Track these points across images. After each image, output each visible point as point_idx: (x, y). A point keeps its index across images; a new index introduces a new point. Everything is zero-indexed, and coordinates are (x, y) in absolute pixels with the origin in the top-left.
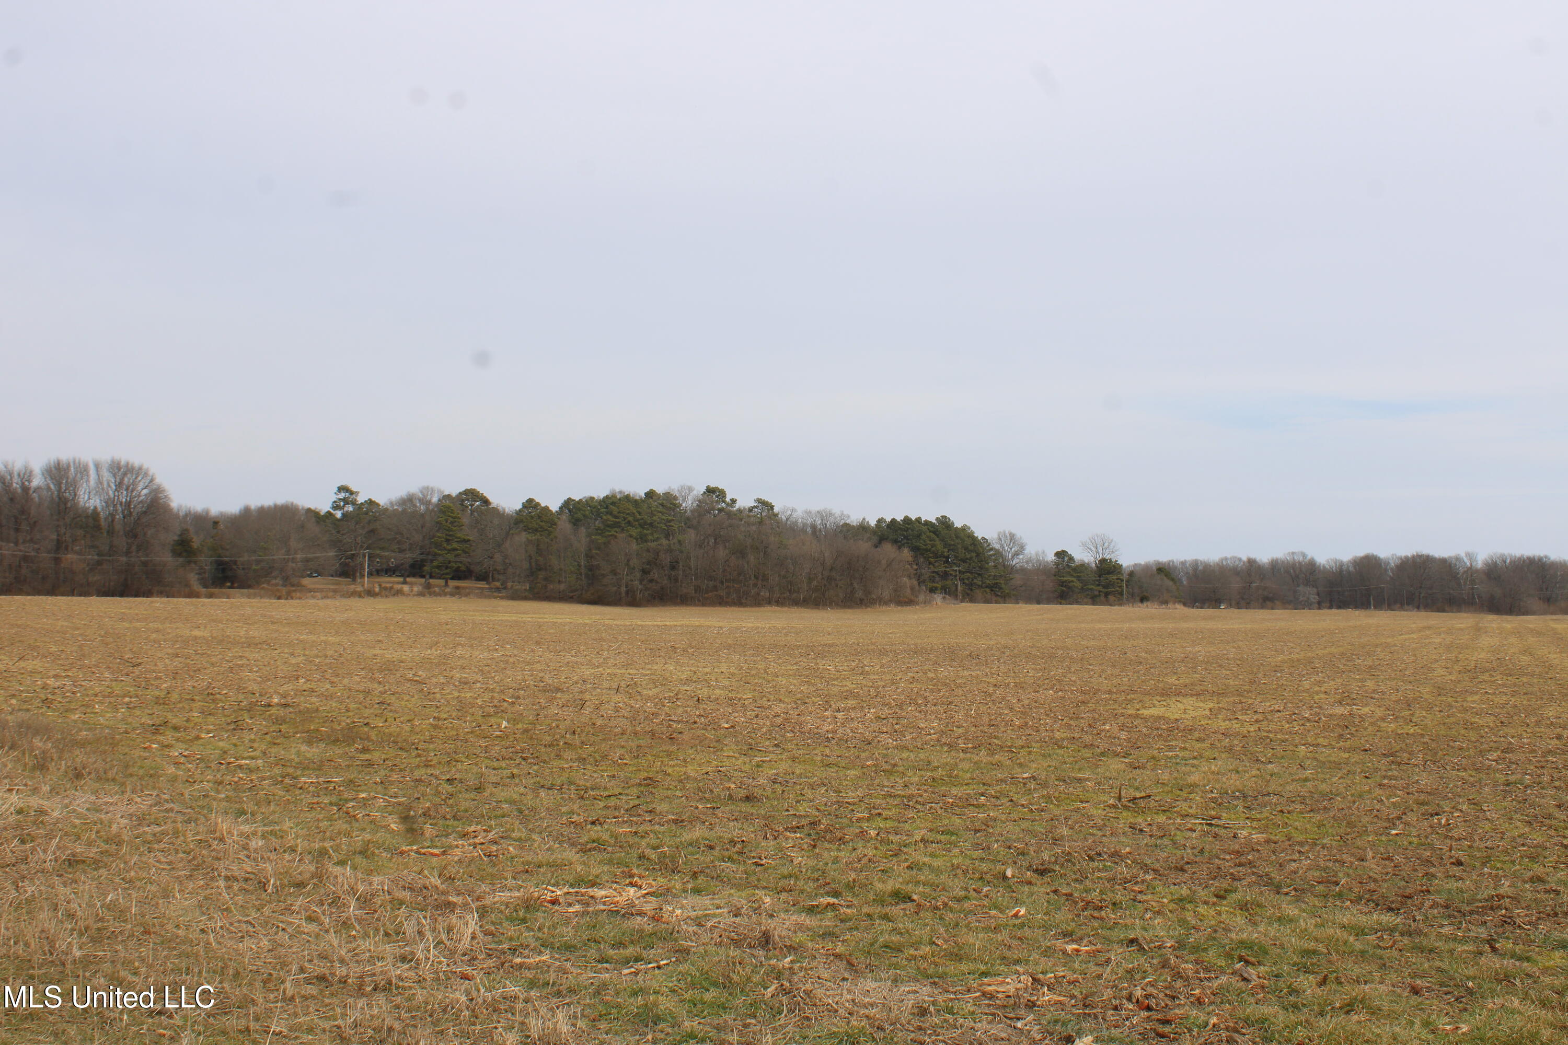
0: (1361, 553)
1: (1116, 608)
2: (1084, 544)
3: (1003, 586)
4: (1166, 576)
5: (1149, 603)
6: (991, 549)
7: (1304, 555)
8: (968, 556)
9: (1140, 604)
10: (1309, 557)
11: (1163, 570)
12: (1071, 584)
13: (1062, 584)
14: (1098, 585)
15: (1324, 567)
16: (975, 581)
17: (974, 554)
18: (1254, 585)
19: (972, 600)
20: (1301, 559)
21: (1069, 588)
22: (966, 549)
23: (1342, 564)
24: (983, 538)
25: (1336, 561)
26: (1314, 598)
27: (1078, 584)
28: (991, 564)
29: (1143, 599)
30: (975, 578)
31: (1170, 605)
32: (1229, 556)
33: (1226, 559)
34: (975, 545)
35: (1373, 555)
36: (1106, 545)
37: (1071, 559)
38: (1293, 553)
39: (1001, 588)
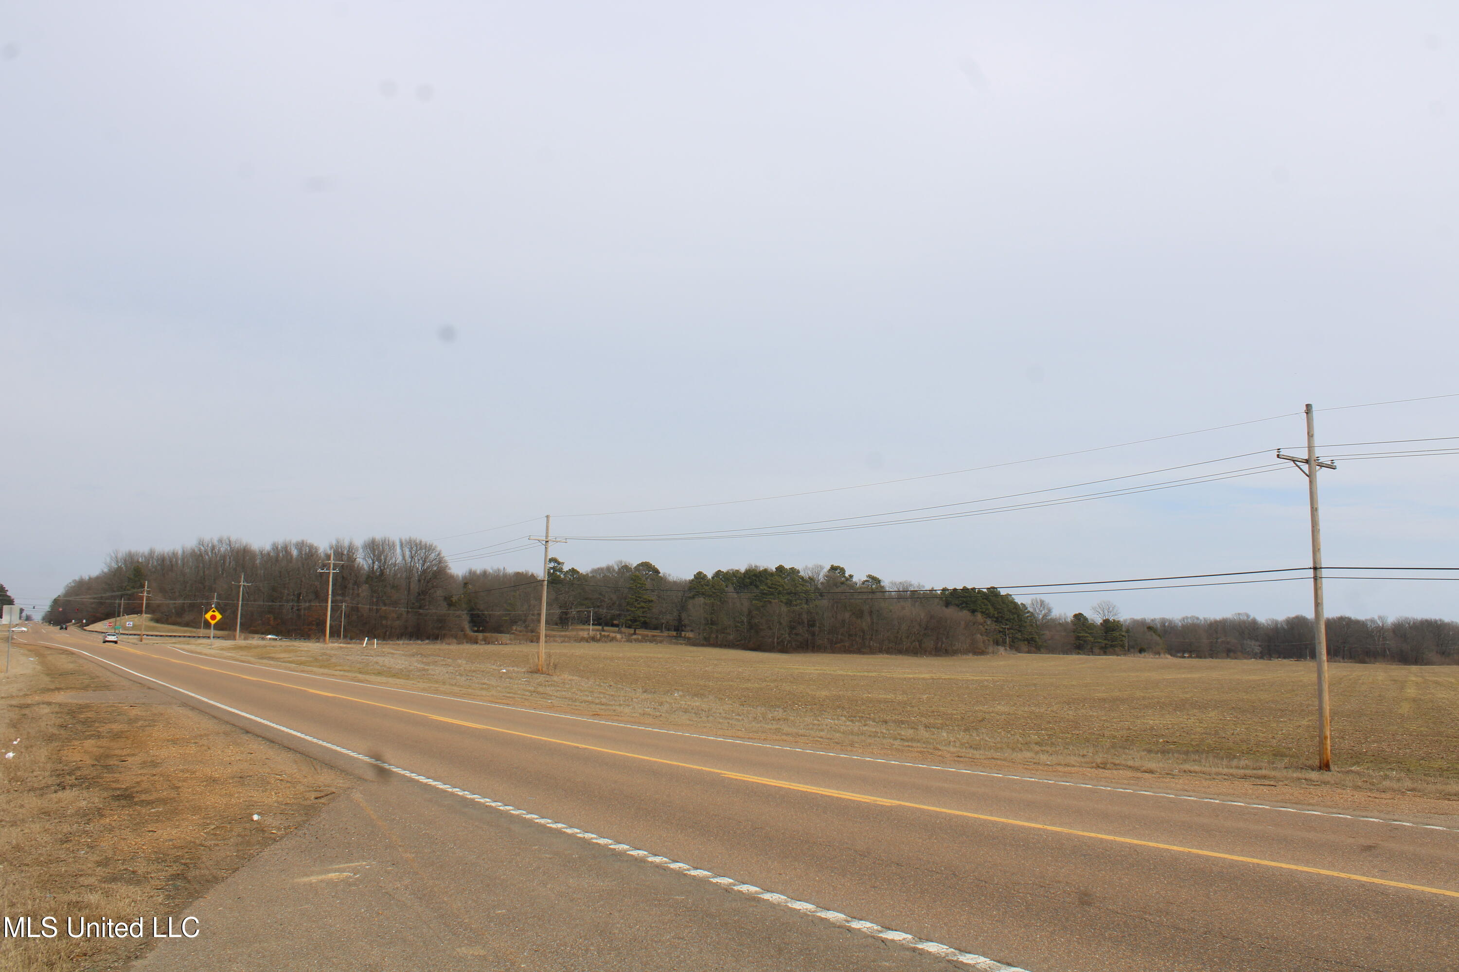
0: (1292, 614)
1: (1123, 657)
2: (1094, 608)
3: (1037, 640)
4: (1154, 632)
5: (1146, 653)
6: (1029, 612)
7: (1248, 616)
8: (1012, 617)
9: (1139, 655)
10: (1252, 617)
11: (1150, 628)
12: (1087, 638)
13: (1078, 638)
14: (1105, 639)
15: (1264, 625)
16: (1017, 635)
17: (1016, 616)
18: (1219, 640)
19: (1018, 650)
20: (1246, 618)
21: (1085, 641)
22: (1010, 611)
23: (1276, 622)
24: (1022, 604)
25: (1273, 621)
26: (1257, 650)
27: (1090, 639)
28: (1028, 624)
29: (1141, 651)
30: (1016, 633)
31: (1162, 655)
32: (1189, 616)
33: (1187, 618)
34: (1016, 609)
35: (1302, 616)
36: (1111, 609)
37: (1086, 619)
38: (1239, 614)
39: (1035, 641)
